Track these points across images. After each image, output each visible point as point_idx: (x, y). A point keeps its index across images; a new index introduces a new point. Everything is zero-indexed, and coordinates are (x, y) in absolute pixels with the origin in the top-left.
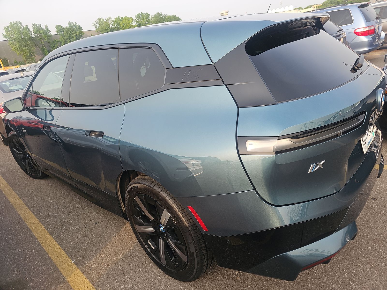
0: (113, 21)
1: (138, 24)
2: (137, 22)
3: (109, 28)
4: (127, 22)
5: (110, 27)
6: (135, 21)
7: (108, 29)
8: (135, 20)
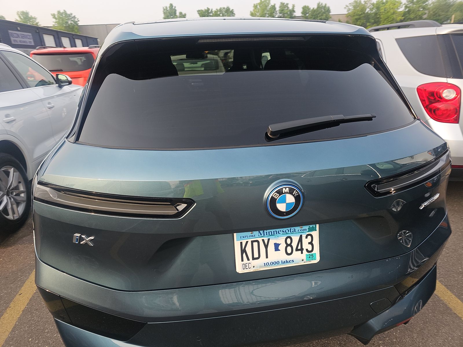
0: (373, 4)
1: (407, 10)
2: (406, 7)
3: (364, 13)
4: (392, 7)
5: (365, 11)
6: (404, 6)
7: (361, 14)
8: (405, 4)
